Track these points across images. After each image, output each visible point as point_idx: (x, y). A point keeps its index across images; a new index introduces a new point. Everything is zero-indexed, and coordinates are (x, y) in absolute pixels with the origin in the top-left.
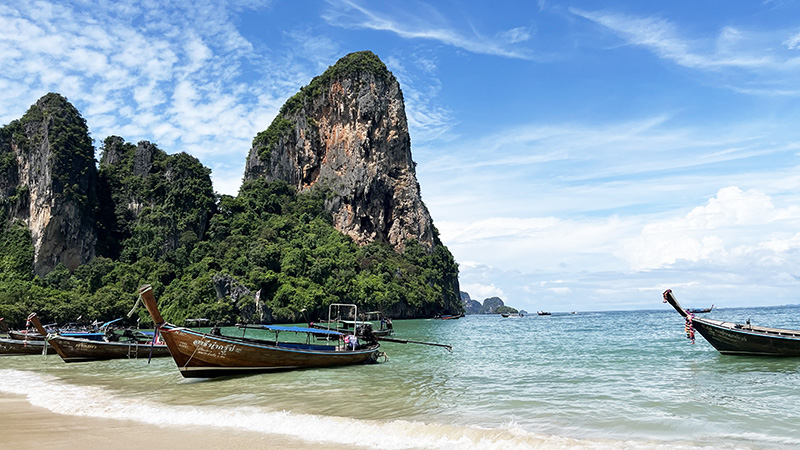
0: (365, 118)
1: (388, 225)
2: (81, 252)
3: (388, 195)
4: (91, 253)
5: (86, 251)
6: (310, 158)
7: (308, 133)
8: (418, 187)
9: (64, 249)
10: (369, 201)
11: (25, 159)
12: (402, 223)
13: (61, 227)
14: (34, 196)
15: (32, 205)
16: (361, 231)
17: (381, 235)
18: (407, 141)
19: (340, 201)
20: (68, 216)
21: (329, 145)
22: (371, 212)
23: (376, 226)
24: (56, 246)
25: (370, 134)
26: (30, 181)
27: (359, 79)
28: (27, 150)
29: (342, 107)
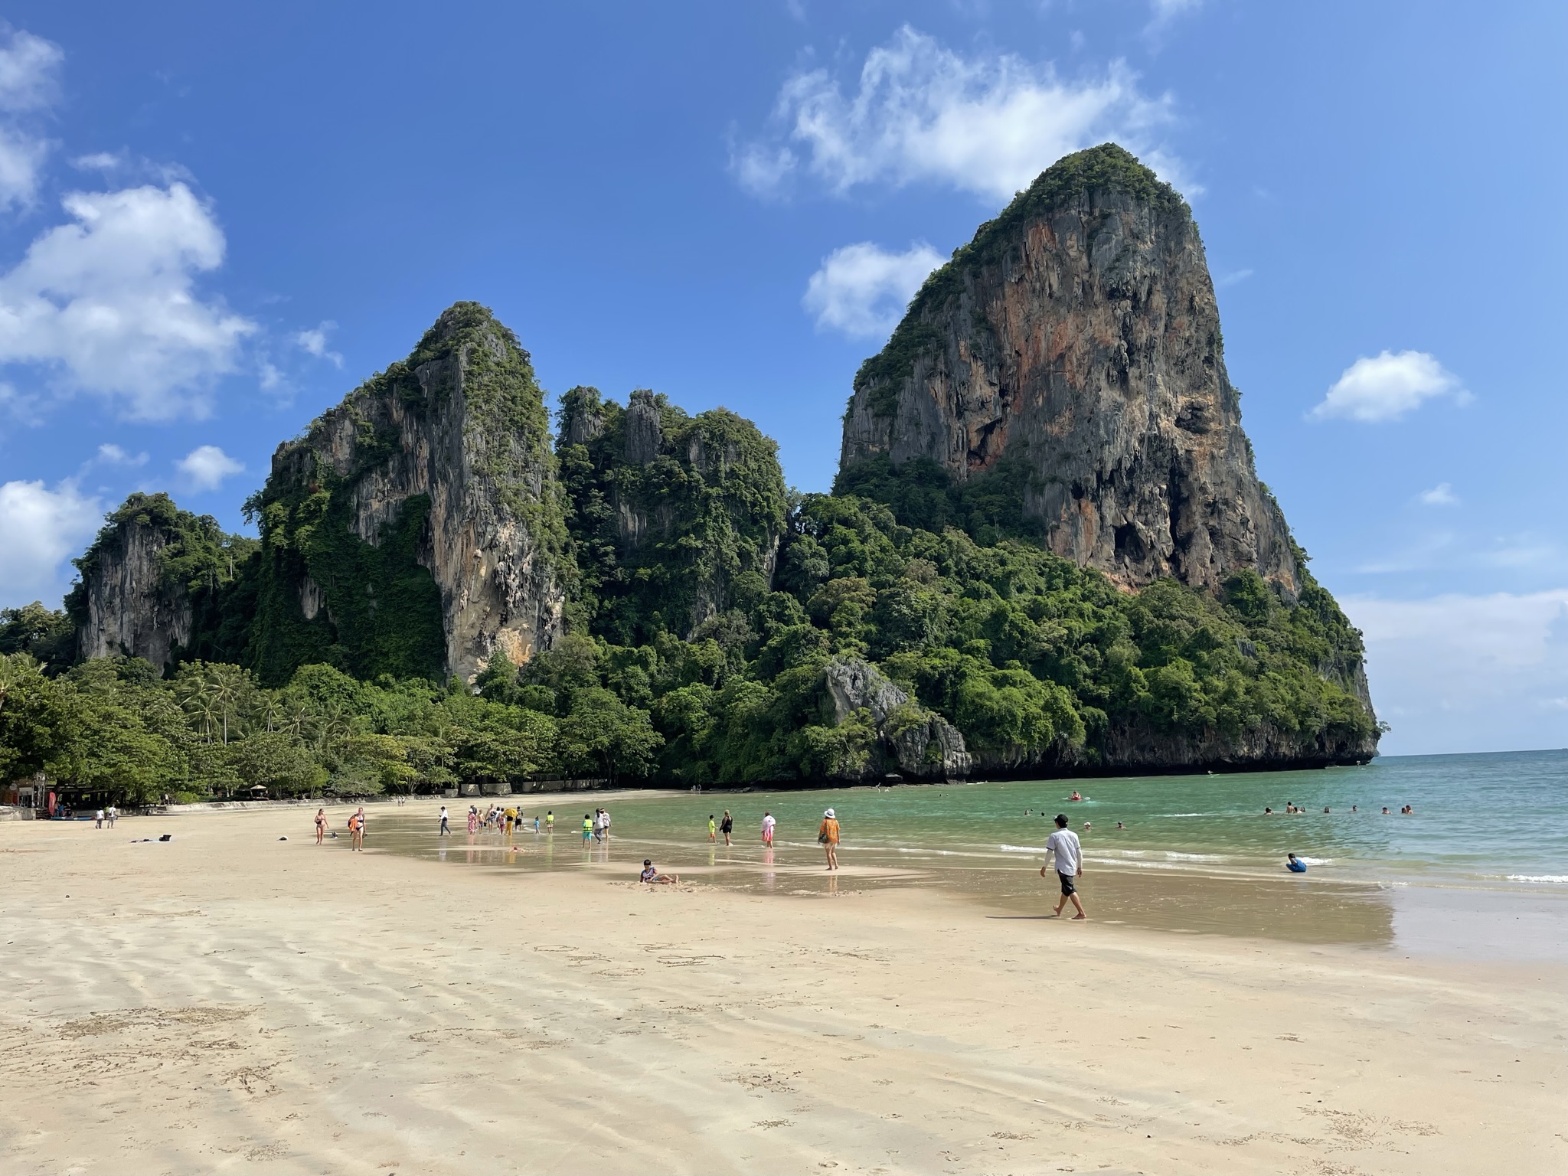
0: (1113, 295)
1: (1183, 543)
2: (534, 627)
3: (1178, 474)
4: (553, 627)
5: (544, 622)
6: (983, 404)
7: (975, 346)
8: (1248, 447)
9: (504, 620)
10: (1132, 490)
11: (418, 440)
12: (1214, 534)
13: (495, 573)
14: (440, 512)
15: (438, 533)
16: (1117, 556)
17: (1165, 566)
18: (1214, 340)
19: (1062, 493)
20: (507, 549)
21: (1025, 368)
22: (1139, 513)
23: (1153, 546)
24: (488, 615)
25: (1126, 331)
26: (432, 481)
27: (1092, 207)
28: (421, 418)
29: (1054, 280)
